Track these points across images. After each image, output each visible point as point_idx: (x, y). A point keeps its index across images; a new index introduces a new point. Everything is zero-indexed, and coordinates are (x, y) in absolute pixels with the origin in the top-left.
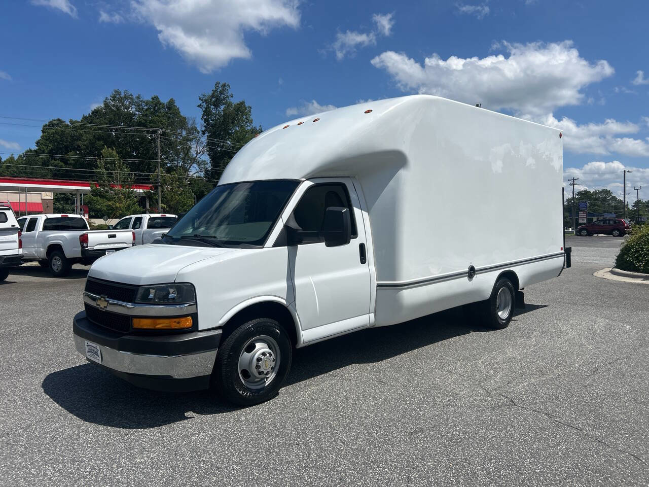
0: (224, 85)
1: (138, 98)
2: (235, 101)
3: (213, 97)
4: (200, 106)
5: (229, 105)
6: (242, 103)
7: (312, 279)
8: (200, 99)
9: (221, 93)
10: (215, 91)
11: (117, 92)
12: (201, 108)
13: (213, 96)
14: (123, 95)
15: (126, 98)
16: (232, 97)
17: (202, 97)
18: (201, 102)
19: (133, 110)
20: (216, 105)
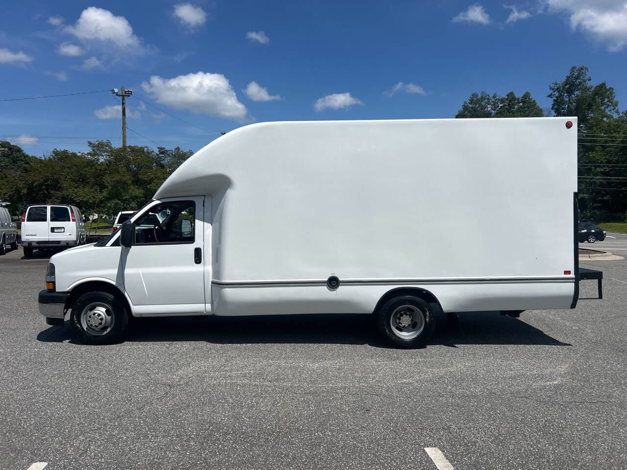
0: (582, 69)
1: (494, 97)
2: (593, 84)
3: (566, 85)
4: (550, 96)
5: (587, 89)
6: (603, 86)
7: (141, 271)
8: (551, 89)
9: (577, 78)
10: (568, 78)
11: (474, 95)
12: (551, 98)
13: (566, 83)
14: (479, 96)
15: (483, 98)
16: (590, 80)
17: (552, 86)
18: (552, 91)
19: (489, 109)
20: (570, 92)
